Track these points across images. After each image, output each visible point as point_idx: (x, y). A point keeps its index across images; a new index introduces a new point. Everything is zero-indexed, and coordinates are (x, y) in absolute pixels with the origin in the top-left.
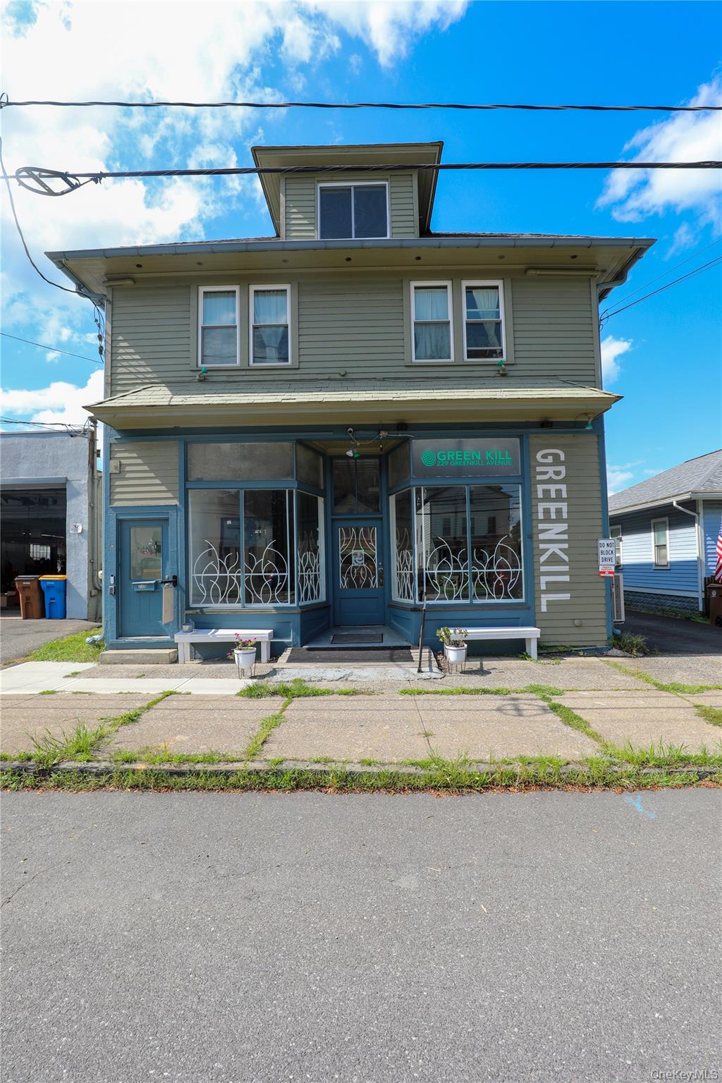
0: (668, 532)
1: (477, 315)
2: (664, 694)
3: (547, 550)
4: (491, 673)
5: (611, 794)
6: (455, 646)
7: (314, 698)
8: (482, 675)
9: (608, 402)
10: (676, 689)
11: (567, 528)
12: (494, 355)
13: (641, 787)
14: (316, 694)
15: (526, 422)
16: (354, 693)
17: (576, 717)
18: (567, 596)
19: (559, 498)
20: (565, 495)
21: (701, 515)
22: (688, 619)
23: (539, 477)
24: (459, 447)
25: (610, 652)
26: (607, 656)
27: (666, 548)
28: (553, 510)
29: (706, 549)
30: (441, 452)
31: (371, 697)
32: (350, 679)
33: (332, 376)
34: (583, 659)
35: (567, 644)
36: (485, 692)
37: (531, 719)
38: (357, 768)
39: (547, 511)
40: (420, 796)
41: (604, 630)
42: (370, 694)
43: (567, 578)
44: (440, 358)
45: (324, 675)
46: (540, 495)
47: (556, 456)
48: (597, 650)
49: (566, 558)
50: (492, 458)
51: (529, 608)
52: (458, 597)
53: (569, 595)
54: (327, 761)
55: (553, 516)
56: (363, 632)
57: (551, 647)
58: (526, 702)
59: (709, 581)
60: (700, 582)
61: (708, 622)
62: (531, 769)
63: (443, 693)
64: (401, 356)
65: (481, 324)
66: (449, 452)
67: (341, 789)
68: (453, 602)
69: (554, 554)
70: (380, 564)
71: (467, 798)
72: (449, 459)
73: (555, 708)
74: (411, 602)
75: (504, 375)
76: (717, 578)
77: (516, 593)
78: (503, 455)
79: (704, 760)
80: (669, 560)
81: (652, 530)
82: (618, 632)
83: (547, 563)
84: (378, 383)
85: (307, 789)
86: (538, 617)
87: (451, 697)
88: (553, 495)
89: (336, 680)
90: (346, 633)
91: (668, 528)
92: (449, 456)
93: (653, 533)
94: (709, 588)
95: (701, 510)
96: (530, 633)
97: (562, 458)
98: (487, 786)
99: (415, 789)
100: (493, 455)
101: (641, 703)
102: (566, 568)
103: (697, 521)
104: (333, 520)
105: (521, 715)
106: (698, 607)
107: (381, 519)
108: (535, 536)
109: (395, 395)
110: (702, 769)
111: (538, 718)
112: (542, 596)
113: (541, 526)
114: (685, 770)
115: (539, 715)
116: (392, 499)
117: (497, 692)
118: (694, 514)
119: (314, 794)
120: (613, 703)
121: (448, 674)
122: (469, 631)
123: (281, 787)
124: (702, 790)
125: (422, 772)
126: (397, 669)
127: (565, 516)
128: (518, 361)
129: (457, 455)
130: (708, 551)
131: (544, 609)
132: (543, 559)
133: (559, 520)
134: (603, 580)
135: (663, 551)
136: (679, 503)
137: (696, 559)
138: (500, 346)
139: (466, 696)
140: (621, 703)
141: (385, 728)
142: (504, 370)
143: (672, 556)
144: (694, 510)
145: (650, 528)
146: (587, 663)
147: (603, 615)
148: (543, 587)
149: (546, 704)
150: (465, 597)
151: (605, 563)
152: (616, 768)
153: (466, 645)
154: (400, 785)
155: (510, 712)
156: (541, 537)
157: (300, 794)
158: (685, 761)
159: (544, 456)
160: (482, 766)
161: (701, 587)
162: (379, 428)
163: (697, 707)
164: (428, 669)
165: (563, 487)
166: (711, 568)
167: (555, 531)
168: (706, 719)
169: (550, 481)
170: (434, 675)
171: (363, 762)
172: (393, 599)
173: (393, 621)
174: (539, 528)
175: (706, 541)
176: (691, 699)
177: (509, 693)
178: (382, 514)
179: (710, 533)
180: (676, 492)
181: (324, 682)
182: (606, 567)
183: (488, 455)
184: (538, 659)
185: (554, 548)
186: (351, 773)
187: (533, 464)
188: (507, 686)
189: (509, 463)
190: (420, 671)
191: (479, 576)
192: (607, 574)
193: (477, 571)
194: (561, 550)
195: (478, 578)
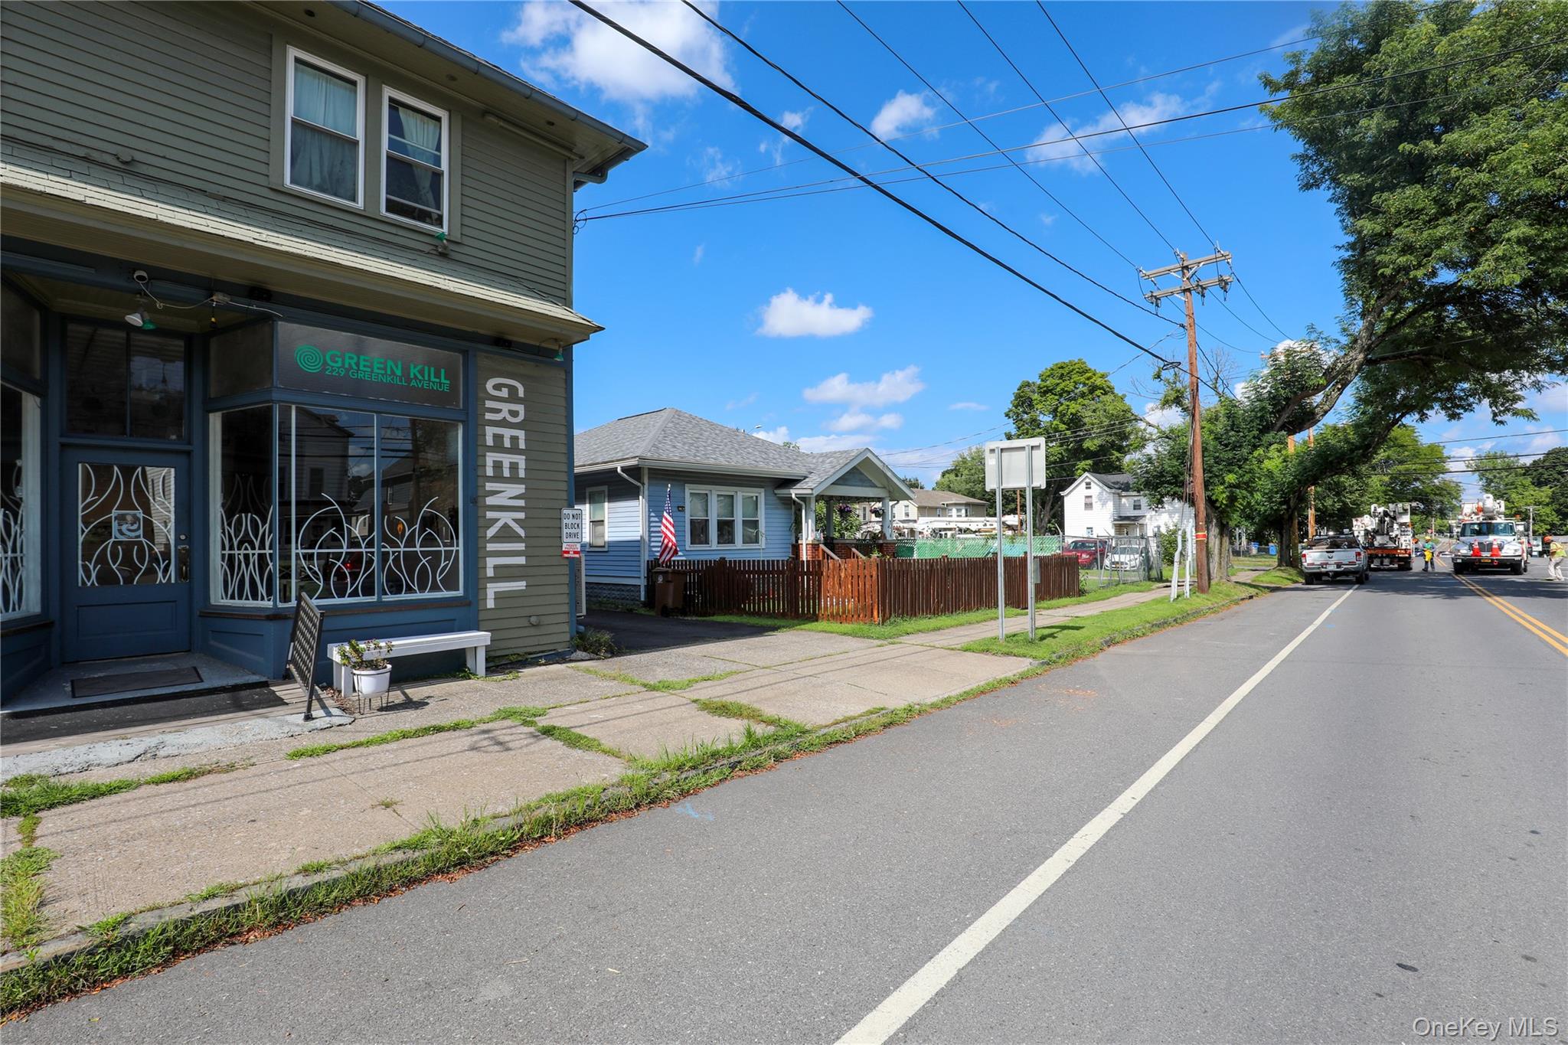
0: (606, 504)
1: (403, 148)
2: (657, 694)
3: (496, 520)
4: (427, 704)
5: (658, 810)
6: (373, 669)
7: (95, 802)
8: (417, 708)
9: (585, 331)
10: (667, 687)
11: (524, 491)
12: (428, 220)
13: (684, 794)
14: (96, 793)
15: (473, 332)
16: (191, 775)
17: (580, 737)
18: (521, 585)
19: (514, 449)
20: (522, 445)
21: (646, 486)
22: (630, 611)
23: (489, 416)
24: (359, 351)
25: (574, 656)
26: (571, 661)
27: (603, 525)
28: (506, 465)
29: (650, 527)
30: (332, 352)
31: (233, 775)
32: (162, 753)
33: (95, 155)
34: (543, 668)
35: (521, 651)
36: (439, 729)
37: (525, 750)
38: (299, 882)
39: (498, 466)
40: (422, 889)
41: (566, 628)
42: (231, 768)
43: (521, 560)
44: (336, 195)
45: (91, 757)
46: (490, 442)
47: (513, 390)
48: (558, 654)
49: (522, 533)
50: (420, 378)
51: (469, 604)
52: (355, 594)
53: (524, 583)
54: (233, 890)
55: (506, 473)
56: (144, 668)
57: (499, 657)
58: (504, 731)
59: (653, 566)
60: (642, 565)
61: (652, 613)
62: (567, 807)
63: (369, 743)
64: (262, 168)
65: (409, 165)
66: (347, 355)
67: (279, 926)
68: (347, 600)
69: (506, 526)
70: (183, 537)
71: (494, 869)
72: (347, 366)
73: (548, 732)
74: (268, 604)
75: (442, 254)
76: (661, 561)
77: (450, 582)
78: (437, 375)
79: (732, 751)
80: (607, 539)
81: (587, 501)
82: (582, 628)
83: (496, 538)
84: (214, 203)
85: (198, 951)
86: (482, 616)
87: (385, 746)
88: (507, 444)
89: (129, 762)
90: (102, 675)
91: (606, 499)
92: (347, 361)
93: (588, 505)
94: (656, 573)
95: (646, 481)
96: (477, 639)
97: (521, 394)
98: (514, 847)
99: (411, 882)
100: (422, 372)
101: (639, 707)
102: (521, 546)
103: (641, 493)
104: (63, 445)
105: (508, 749)
106: (639, 596)
107: (188, 453)
108: (480, 499)
109: (256, 236)
110: (732, 760)
111: (532, 748)
112: (488, 585)
113: (489, 486)
114: (718, 764)
115: (531, 744)
116: (215, 422)
117: (456, 727)
118: (639, 484)
119: (221, 954)
120: (610, 713)
121: (357, 715)
122: (394, 643)
123: (134, 969)
124: (737, 781)
125: (417, 854)
126: (260, 721)
127: (522, 474)
128: (466, 241)
129: (362, 363)
130: (652, 529)
131: (490, 604)
132: (491, 532)
133: (514, 479)
134: (566, 562)
135: (599, 528)
136: (624, 469)
137: (639, 538)
138: (439, 209)
139: (410, 742)
140: (619, 712)
141: (302, 813)
142: (445, 247)
143: (611, 533)
144: (639, 479)
145: (585, 498)
146: (552, 672)
147: (566, 608)
148: (490, 573)
149: (532, 729)
150: (368, 590)
151: (569, 540)
152: (656, 781)
153: (389, 666)
154: (386, 884)
155: (491, 749)
156: (490, 501)
157: (184, 965)
158: (715, 755)
159: (497, 387)
160: (501, 822)
161: (643, 573)
162: (210, 286)
163: (695, 701)
164: (321, 713)
165: (521, 434)
166: (654, 549)
167: (508, 493)
168: (709, 713)
169: (503, 423)
170: (336, 721)
171: (305, 871)
172: (213, 602)
173: (212, 642)
174: (487, 489)
175: (649, 517)
176: (685, 695)
177: (472, 725)
178: (189, 443)
179: (655, 509)
180: (620, 455)
181: (96, 771)
182: (570, 545)
183: (414, 371)
184: (486, 676)
185: (506, 518)
186: (292, 893)
187: (481, 395)
188: (462, 717)
189: (446, 389)
190: (308, 718)
191: (391, 558)
192: (571, 555)
193: (391, 550)
194: (515, 520)
195: (390, 561)
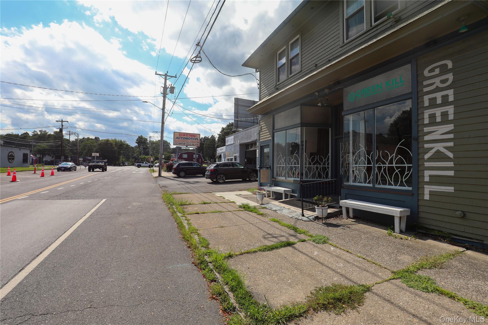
3: (432, 148)
11: (453, 128)
18: (451, 189)
19: (445, 102)
20: (451, 99)
23: (426, 90)
28: (438, 114)
39: (432, 116)
43: (451, 173)
46: (426, 104)
47: (443, 67)
51: (414, 195)
52: (369, 182)
55: (439, 119)
69: (438, 152)
77: (409, 182)
83: (431, 159)
86: (421, 203)
88: (439, 101)
97: (450, 66)
102: (451, 164)
108: (421, 138)
112: (425, 186)
113: (426, 129)
127: (451, 118)
131: (426, 197)
132: (427, 156)
133: (445, 120)
148: (427, 179)
156: (426, 138)
159: (432, 70)
165: (450, 93)
167: (441, 131)
169: (438, 90)
174: (424, 131)
185: (439, 147)
187: (421, 79)
191: (383, 169)
193: (382, 165)
194: (446, 148)
195: (382, 170)
